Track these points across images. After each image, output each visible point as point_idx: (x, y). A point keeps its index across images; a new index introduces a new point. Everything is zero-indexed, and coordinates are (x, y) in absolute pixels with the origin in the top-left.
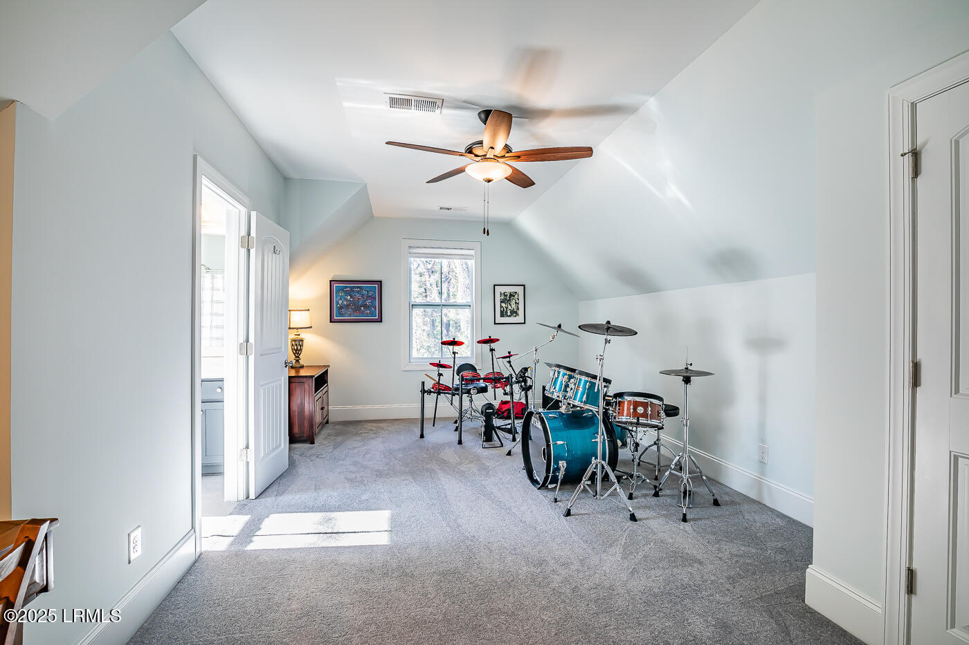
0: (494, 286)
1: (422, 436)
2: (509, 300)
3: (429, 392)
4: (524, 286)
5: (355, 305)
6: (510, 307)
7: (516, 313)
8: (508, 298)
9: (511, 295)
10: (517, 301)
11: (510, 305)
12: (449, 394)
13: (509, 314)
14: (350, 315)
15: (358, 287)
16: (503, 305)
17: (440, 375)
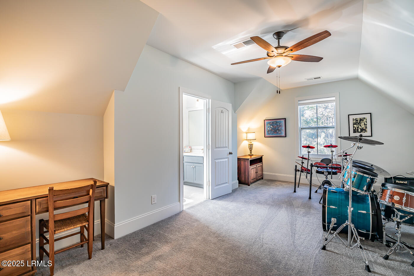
0: (349, 115)
1: (295, 191)
2: (360, 123)
3: (299, 171)
4: (371, 113)
5: (274, 130)
6: (360, 127)
7: (365, 130)
8: (358, 122)
9: (361, 120)
10: (366, 123)
11: (360, 126)
12: (305, 172)
13: (359, 130)
14: (272, 134)
15: (275, 122)
16: (355, 126)
17: (303, 163)
